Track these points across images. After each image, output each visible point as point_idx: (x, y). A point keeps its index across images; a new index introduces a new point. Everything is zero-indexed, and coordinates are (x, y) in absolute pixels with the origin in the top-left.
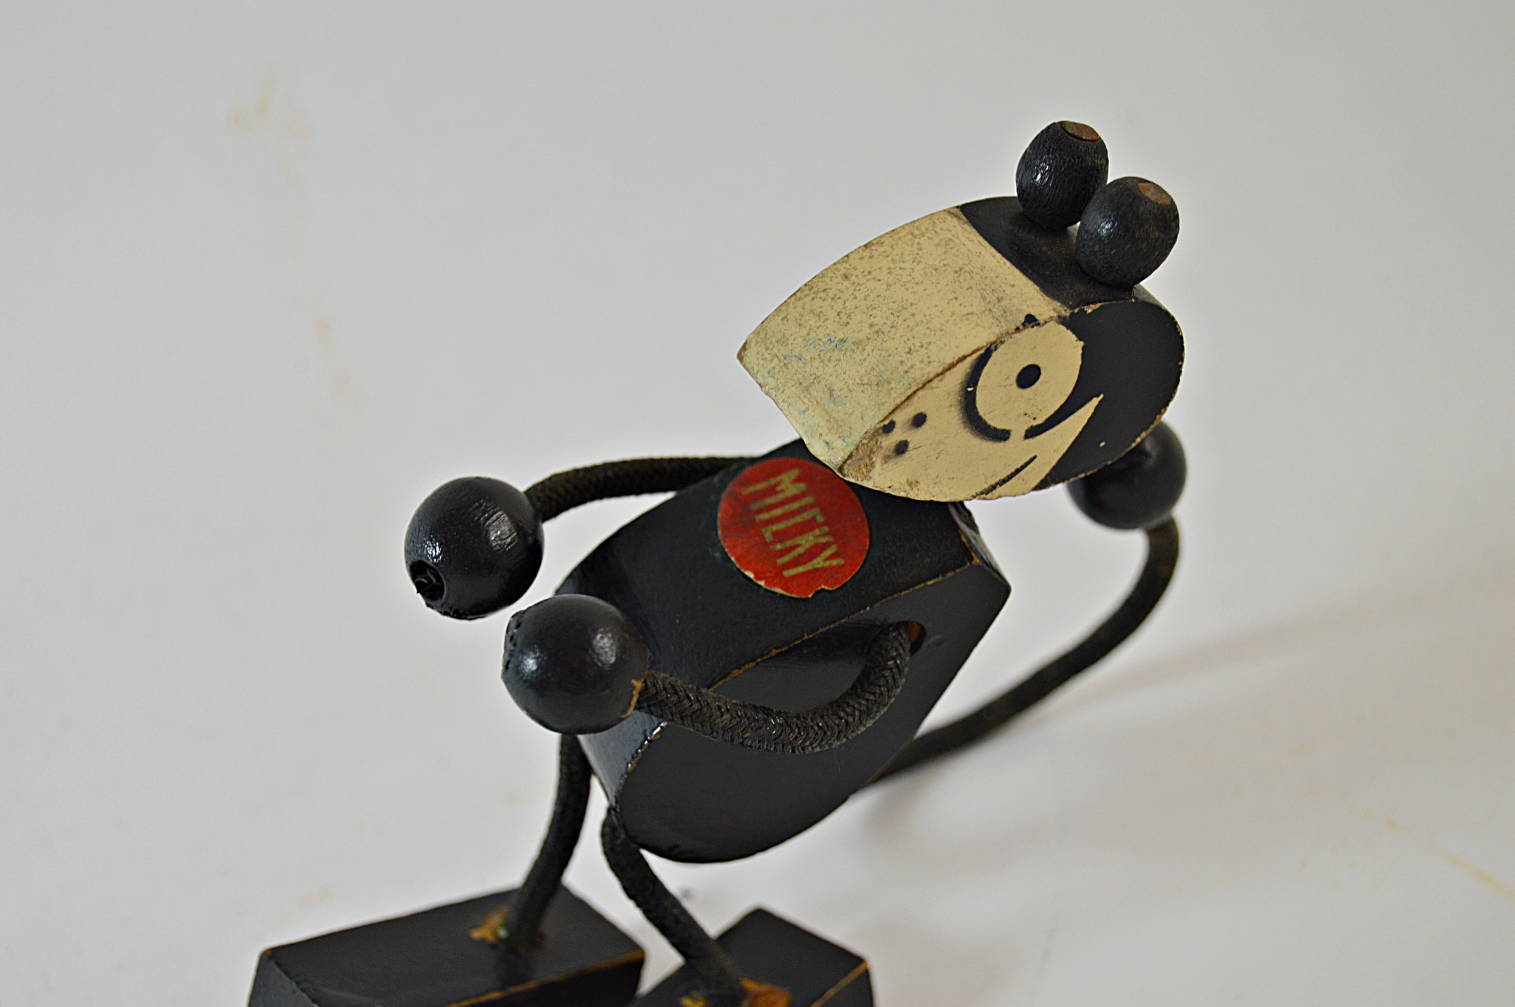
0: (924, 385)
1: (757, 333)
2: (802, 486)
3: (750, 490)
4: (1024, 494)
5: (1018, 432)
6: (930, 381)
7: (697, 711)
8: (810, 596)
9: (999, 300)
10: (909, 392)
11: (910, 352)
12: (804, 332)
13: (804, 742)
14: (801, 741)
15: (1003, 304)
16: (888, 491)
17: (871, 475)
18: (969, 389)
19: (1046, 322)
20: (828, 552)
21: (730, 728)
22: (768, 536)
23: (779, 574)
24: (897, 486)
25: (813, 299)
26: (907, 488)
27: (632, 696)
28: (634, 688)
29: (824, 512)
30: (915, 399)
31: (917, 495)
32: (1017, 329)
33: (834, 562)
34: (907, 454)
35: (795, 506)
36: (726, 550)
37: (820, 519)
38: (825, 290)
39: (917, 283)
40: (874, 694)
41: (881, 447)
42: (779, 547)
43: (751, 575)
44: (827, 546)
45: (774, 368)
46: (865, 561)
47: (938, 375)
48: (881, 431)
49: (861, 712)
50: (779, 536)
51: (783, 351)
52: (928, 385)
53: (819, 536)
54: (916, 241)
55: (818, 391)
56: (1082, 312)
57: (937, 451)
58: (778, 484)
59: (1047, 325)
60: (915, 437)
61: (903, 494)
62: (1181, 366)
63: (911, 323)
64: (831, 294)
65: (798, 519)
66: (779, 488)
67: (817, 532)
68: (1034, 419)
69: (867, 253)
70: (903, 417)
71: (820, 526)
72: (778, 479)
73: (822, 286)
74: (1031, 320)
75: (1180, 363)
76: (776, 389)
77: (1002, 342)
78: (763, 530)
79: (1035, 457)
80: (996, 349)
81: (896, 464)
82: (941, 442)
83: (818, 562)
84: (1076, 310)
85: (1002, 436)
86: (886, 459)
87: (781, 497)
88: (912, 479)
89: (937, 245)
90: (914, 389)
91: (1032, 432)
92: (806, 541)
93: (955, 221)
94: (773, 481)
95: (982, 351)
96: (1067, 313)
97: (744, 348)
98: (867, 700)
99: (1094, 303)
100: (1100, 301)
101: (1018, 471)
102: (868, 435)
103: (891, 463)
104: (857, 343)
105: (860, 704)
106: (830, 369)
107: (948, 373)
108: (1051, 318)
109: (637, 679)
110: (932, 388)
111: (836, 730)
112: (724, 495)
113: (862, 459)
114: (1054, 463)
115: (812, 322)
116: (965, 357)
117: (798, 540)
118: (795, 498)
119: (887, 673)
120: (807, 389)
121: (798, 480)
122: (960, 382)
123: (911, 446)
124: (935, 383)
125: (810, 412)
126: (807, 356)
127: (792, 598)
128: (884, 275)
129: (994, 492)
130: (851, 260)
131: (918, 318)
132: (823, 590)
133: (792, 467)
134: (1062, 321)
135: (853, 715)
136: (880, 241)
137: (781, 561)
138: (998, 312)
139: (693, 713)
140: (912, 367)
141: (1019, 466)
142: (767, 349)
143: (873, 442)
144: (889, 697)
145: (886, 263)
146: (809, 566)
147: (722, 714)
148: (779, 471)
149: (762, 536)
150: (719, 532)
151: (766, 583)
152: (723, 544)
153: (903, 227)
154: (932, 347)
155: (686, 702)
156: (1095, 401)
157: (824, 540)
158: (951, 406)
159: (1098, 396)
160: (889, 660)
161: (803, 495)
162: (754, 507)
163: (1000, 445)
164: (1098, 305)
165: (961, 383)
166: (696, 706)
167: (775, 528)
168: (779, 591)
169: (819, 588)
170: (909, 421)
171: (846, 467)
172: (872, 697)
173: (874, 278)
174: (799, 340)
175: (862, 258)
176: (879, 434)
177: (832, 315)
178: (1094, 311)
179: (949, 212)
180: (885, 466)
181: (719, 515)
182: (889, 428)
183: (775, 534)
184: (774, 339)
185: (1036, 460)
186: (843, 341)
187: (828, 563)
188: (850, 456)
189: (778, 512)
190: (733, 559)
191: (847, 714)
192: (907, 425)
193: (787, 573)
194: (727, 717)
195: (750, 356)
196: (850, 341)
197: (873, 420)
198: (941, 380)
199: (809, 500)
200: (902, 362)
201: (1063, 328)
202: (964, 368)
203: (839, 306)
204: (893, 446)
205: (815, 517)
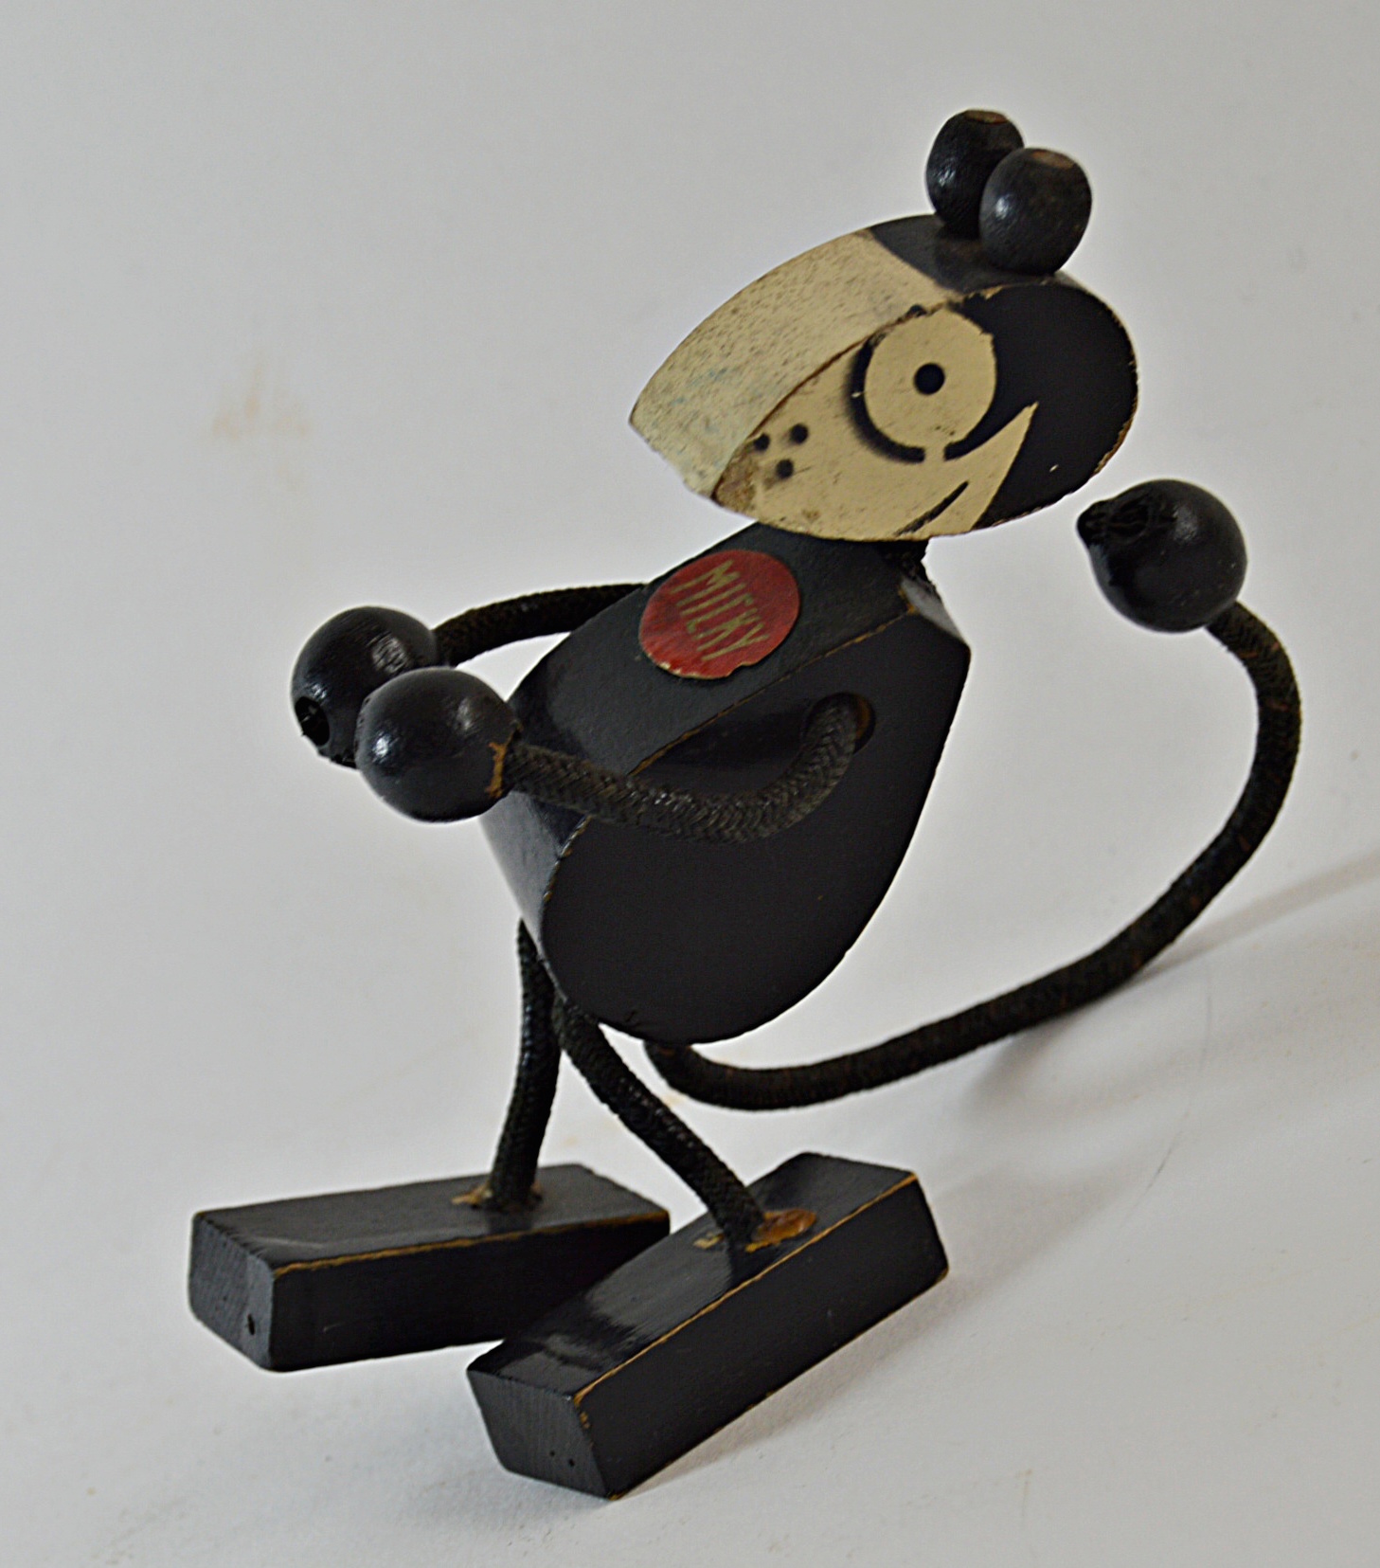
0: (794, 391)
1: (645, 390)
2: (734, 575)
3: (679, 589)
4: (965, 533)
5: (935, 449)
6: (801, 385)
7: (575, 781)
8: (729, 674)
9: (888, 298)
10: (779, 400)
11: (786, 363)
12: (688, 374)
13: (717, 822)
14: (712, 822)
15: (890, 301)
16: (782, 525)
17: (753, 502)
18: (856, 395)
19: (933, 311)
20: (754, 631)
21: (619, 802)
22: (691, 628)
23: (697, 660)
24: (790, 518)
25: (699, 341)
26: (804, 520)
27: (493, 764)
28: (494, 753)
29: (753, 596)
30: (787, 407)
31: (820, 531)
32: (900, 321)
33: (759, 639)
34: (794, 478)
35: (725, 595)
36: (644, 648)
37: (749, 602)
38: (712, 329)
39: (804, 301)
40: (806, 773)
41: (757, 468)
42: (701, 636)
43: (666, 666)
44: (754, 624)
45: (657, 419)
46: (792, 631)
47: (810, 378)
48: (752, 448)
49: (791, 795)
50: (702, 627)
51: (668, 398)
52: (801, 390)
53: (745, 618)
54: (814, 263)
55: (697, 427)
56: (979, 298)
57: (835, 473)
58: (709, 578)
59: (936, 315)
60: (799, 455)
61: (801, 529)
62: (1134, 367)
63: (791, 336)
64: (717, 331)
65: (726, 607)
66: (710, 582)
67: (744, 615)
68: (952, 434)
69: (761, 284)
70: (776, 430)
71: (748, 608)
72: (709, 573)
73: (710, 326)
74: (917, 311)
75: (1131, 363)
76: (659, 438)
77: (883, 336)
78: (687, 623)
79: (964, 486)
80: (876, 344)
81: (783, 488)
82: (834, 463)
83: (742, 643)
84: (971, 295)
85: (915, 455)
86: (769, 483)
87: (710, 590)
88: (810, 509)
89: (835, 263)
90: (783, 396)
91: (954, 451)
92: (734, 624)
93: (860, 240)
94: (703, 577)
95: (859, 347)
96: (959, 298)
97: (634, 410)
98: (798, 780)
99: (994, 285)
100: (999, 284)
101: (947, 502)
102: (738, 453)
103: (777, 488)
104: (738, 369)
106: (709, 400)
107: (822, 375)
108: (939, 307)
109: (499, 743)
110: (806, 393)
111: (759, 812)
112: (650, 601)
113: (736, 483)
114: (994, 492)
115: (696, 362)
116: (838, 356)
117: (723, 626)
118: (725, 589)
120: (686, 429)
121: (731, 570)
122: (839, 385)
123: (797, 467)
124: (808, 387)
125: (687, 450)
126: (688, 396)
127: (709, 680)
128: (773, 301)
129: (922, 529)
130: (743, 296)
131: (799, 331)
132: (742, 668)
133: (724, 560)
134: (954, 307)
136: (775, 272)
137: (701, 648)
138: (882, 308)
139: (571, 784)
140: (784, 377)
141: (948, 494)
142: (653, 402)
143: (745, 462)
144: (827, 777)
145: (777, 289)
146: (732, 648)
147: (606, 785)
148: (711, 566)
149: (684, 629)
150: (640, 634)
151: (682, 671)
152: (642, 644)
153: (801, 256)
154: (809, 354)
155: (562, 773)
156: (1028, 412)
157: (750, 621)
158: (836, 416)
159: (1031, 404)
160: (823, 737)
161: (735, 583)
162: (681, 604)
163: (913, 468)
164: (998, 289)
165: (842, 387)
166: (574, 776)
167: (699, 620)
168: (694, 674)
169: (738, 665)
170: (785, 435)
171: (719, 493)
172: (802, 777)
173: (762, 306)
174: (683, 384)
175: (753, 291)
176: (750, 452)
177: (716, 350)
178: (994, 297)
179: (857, 234)
180: (770, 491)
181: (642, 620)
182: (762, 443)
183: (700, 624)
184: (659, 391)
185: (968, 488)
186: (723, 371)
187: (751, 642)
188: (722, 480)
189: (704, 605)
190: (649, 655)
192: (787, 438)
193: (706, 658)
194: (612, 788)
195: (638, 417)
196: (730, 369)
197: (742, 436)
198: (815, 383)
199: (740, 587)
200: (776, 374)
201: (957, 318)
202: (841, 368)
203: (723, 340)
204: (773, 467)
205: (743, 602)
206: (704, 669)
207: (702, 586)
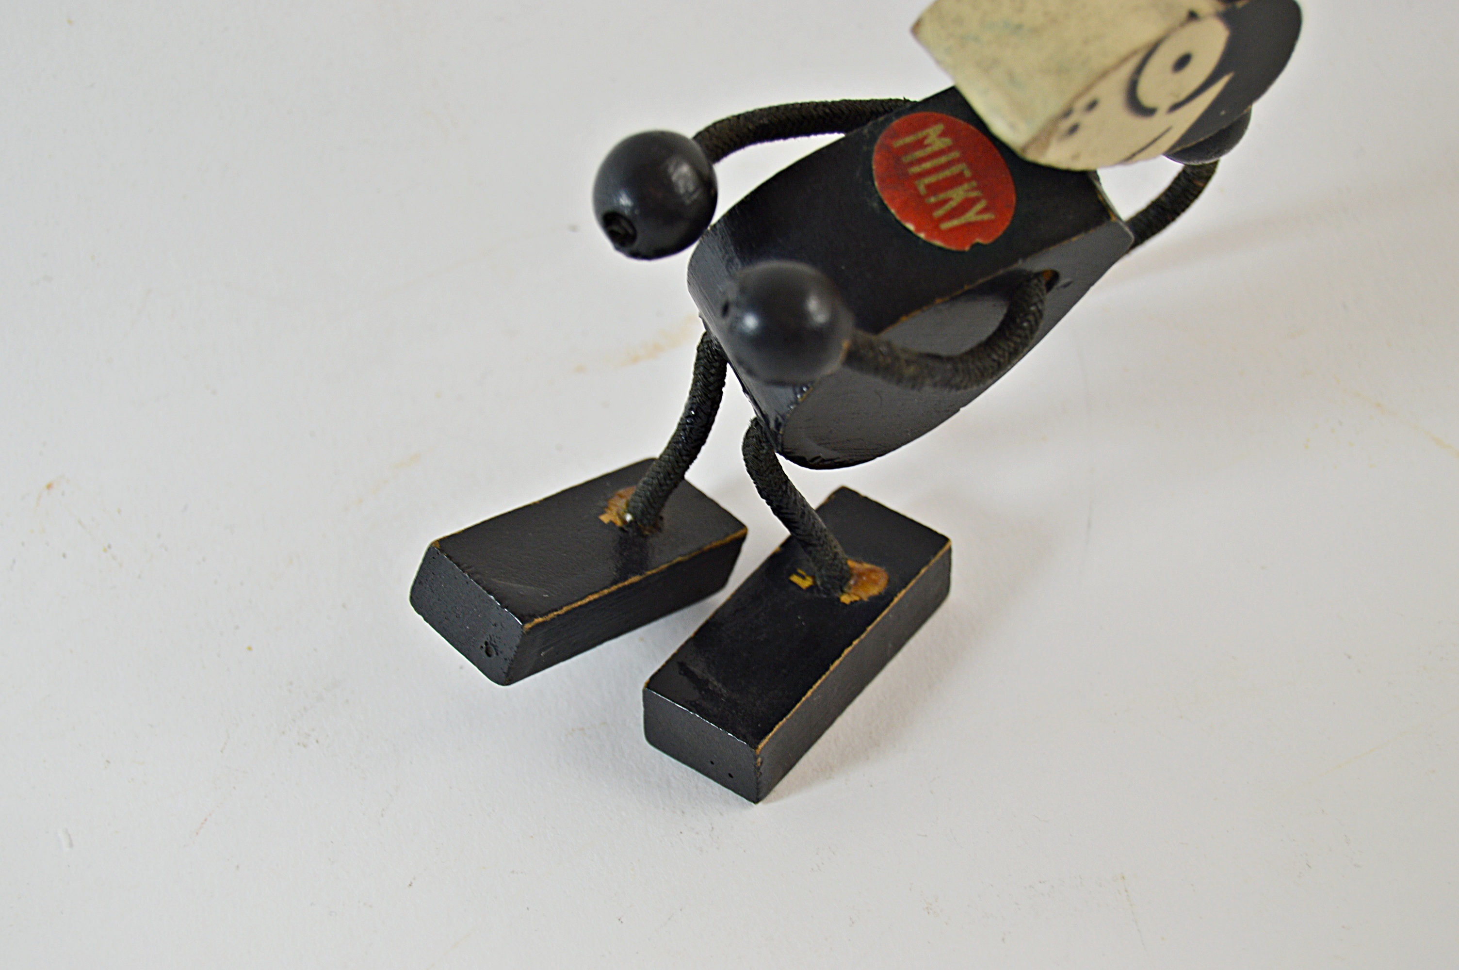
1: (930, 10)
2: (947, 141)
3: (900, 142)
5: (1164, 107)
6: (1108, 72)
8: (967, 249)
10: (1090, 82)
11: (1085, 42)
12: (979, 14)
16: (1057, 165)
17: (1046, 153)
18: (1136, 77)
19: (1205, 17)
20: (979, 207)
22: (922, 189)
23: (937, 227)
24: (1063, 160)
26: (1070, 160)
29: (971, 166)
30: (1093, 88)
31: (1076, 166)
32: (1182, 24)
33: (986, 217)
34: (1077, 134)
35: (943, 160)
36: (886, 202)
37: (968, 173)
41: (1059, 129)
42: (933, 200)
43: (911, 227)
44: (977, 200)
45: (951, 47)
46: (1013, 216)
47: (1114, 67)
48: (1061, 116)
50: (933, 189)
53: (968, 191)
55: (1000, 74)
56: (1234, 8)
57: (1100, 129)
58: (925, 138)
59: (1205, 20)
60: (1086, 119)
61: (1066, 166)
65: (947, 173)
66: (926, 142)
67: (966, 186)
68: (1178, 97)
70: (1080, 103)
71: (968, 180)
72: (925, 133)
74: (1192, 15)
77: (1167, 37)
78: (916, 182)
79: (1170, 128)
80: (1162, 42)
81: (1067, 142)
82: (1104, 122)
83: (971, 216)
85: (1151, 112)
86: (1060, 139)
87: (929, 150)
88: (1076, 153)
90: (1092, 79)
92: (958, 195)
94: (920, 135)
95: (1150, 46)
96: (1224, 8)
97: (917, 24)
98: (1015, 343)
102: (1051, 120)
103: (1064, 141)
104: (1036, 30)
105: (1009, 346)
106: (1009, 53)
107: (1123, 65)
108: (1210, 13)
110: (1109, 77)
112: (876, 147)
113: (1040, 141)
116: (1136, 52)
117: (950, 193)
118: (942, 152)
119: (1031, 318)
120: (985, 70)
121: (943, 134)
122: (1130, 71)
123: (1082, 127)
124: (1111, 74)
125: (990, 93)
126: (984, 38)
127: (950, 250)
129: (1134, 158)
132: (978, 243)
133: (936, 122)
134: (1219, 15)
135: (1004, 356)
137: (936, 214)
138: (1163, 7)
140: (1089, 57)
141: (1157, 135)
142: (942, 28)
143: (1054, 126)
146: (964, 220)
148: (925, 125)
149: (916, 189)
150: (876, 184)
151: (927, 235)
152: (881, 194)
154: (1106, 39)
156: (1228, 77)
157: (974, 194)
158: (1119, 91)
159: (1232, 72)
161: (949, 149)
162: (907, 159)
163: (1146, 121)
164: (1247, 1)
167: (927, 181)
168: (939, 243)
169: (975, 242)
171: (1028, 148)
172: (1018, 340)
174: (974, 21)
176: (1058, 119)
180: (1058, 144)
181: (874, 167)
183: (928, 187)
184: (948, 19)
185: (1170, 130)
186: (1020, 27)
187: (979, 217)
188: (1033, 138)
189: (927, 165)
190: (893, 211)
191: (999, 356)
192: (1084, 109)
193: (944, 226)
195: (925, 32)
196: (1027, 27)
198: (1114, 72)
199: (955, 154)
200: (1080, 52)
201: (1217, 21)
202: (1137, 58)
204: (1068, 128)
205: (961, 174)
206: (943, 235)
207: (920, 144)
